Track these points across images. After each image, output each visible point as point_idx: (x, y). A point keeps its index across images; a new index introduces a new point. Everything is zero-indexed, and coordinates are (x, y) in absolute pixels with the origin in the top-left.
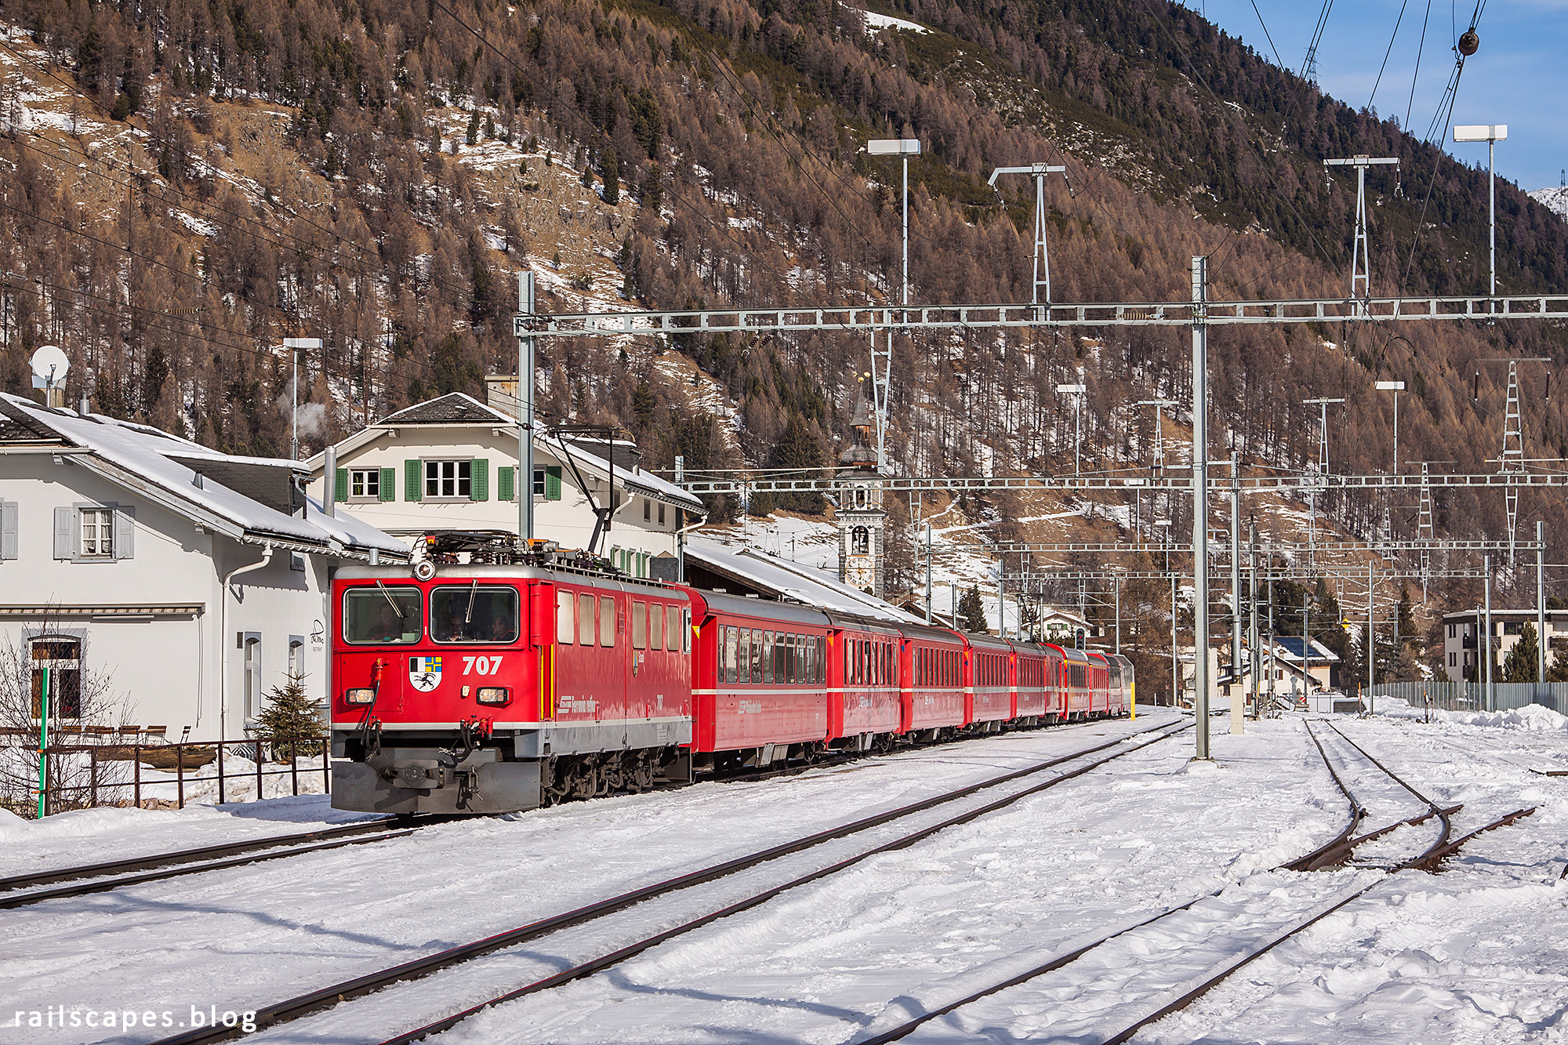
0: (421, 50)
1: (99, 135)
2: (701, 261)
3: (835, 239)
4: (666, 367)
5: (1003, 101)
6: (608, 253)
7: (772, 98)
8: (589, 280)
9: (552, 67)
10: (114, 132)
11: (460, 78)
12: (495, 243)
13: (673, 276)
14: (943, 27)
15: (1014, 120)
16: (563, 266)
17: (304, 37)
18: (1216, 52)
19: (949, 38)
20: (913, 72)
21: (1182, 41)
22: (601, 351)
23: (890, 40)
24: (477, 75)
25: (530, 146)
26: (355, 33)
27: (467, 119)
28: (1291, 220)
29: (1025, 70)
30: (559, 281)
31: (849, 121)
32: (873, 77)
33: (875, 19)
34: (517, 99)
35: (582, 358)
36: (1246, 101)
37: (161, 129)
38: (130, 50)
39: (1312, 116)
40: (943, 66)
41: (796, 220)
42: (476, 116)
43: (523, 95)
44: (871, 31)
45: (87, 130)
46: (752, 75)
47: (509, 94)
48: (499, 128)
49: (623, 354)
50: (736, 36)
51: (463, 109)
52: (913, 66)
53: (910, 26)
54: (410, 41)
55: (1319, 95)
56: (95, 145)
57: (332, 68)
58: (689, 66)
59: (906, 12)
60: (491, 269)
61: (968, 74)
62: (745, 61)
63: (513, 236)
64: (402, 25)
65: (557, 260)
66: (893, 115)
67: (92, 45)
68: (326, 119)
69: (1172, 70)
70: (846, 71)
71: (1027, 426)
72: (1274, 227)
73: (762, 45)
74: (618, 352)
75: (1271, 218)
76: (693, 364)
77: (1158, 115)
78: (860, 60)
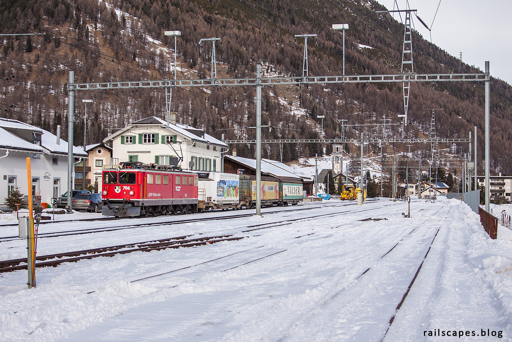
0: (257, 52)
1: (187, 72)
2: (317, 99)
3: (347, 93)
4: (308, 122)
5: (389, 64)
6: (296, 97)
7: (336, 63)
8: (292, 103)
9: (285, 56)
10: (190, 71)
11: (265, 59)
12: (272, 94)
13: (311, 102)
14: (376, 47)
15: (392, 68)
16: (286, 99)
17: (231, 50)
18: (438, 53)
19: (377, 50)
20: (369, 57)
21: (431, 50)
22: (294, 118)
23: (364, 50)
24: (269, 58)
25: (280, 73)
26: (243, 49)
27: (267, 68)
28: (454, 90)
29: (394, 56)
30: (285, 103)
31: (353, 68)
32: (359, 58)
33: (361, 46)
34: (278, 63)
35: (289, 120)
36: (445, 64)
37: (200, 70)
38: (194, 53)
39: (460, 67)
40: (376, 56)
41: (339, 89)
42: (268, 67)
43: (279, 62)
44: (360, 48)
45: (184, 71)
46: (331, 58)
47: (276, 62)
48: (273, 69)
49: (298, 119)
50: (329, 49)
51: (266, 65)
52: (369, 56)
53: (369, 47)
54: (255, 51)
55: (462, 62)
56: (186, 74)
57: (237, 57)
58: (316, 56)
59: (368, 44)
60: (270, 100)
61: (382, 58)
62: (329, 55)
63: (275, 93)
64: (253, 47)
65: (285, 98)
66: (363, 66)
67: (186, 52)
68: (235, 68)
69: (428, 57)
70: (353, 57)
71: (389, 135)
72: (450, 91)
73: (334, 51)
74: (297, 119)
75: (449, 89)
76: (314, 121)
77: (424, 67)
78: (356, 54)
